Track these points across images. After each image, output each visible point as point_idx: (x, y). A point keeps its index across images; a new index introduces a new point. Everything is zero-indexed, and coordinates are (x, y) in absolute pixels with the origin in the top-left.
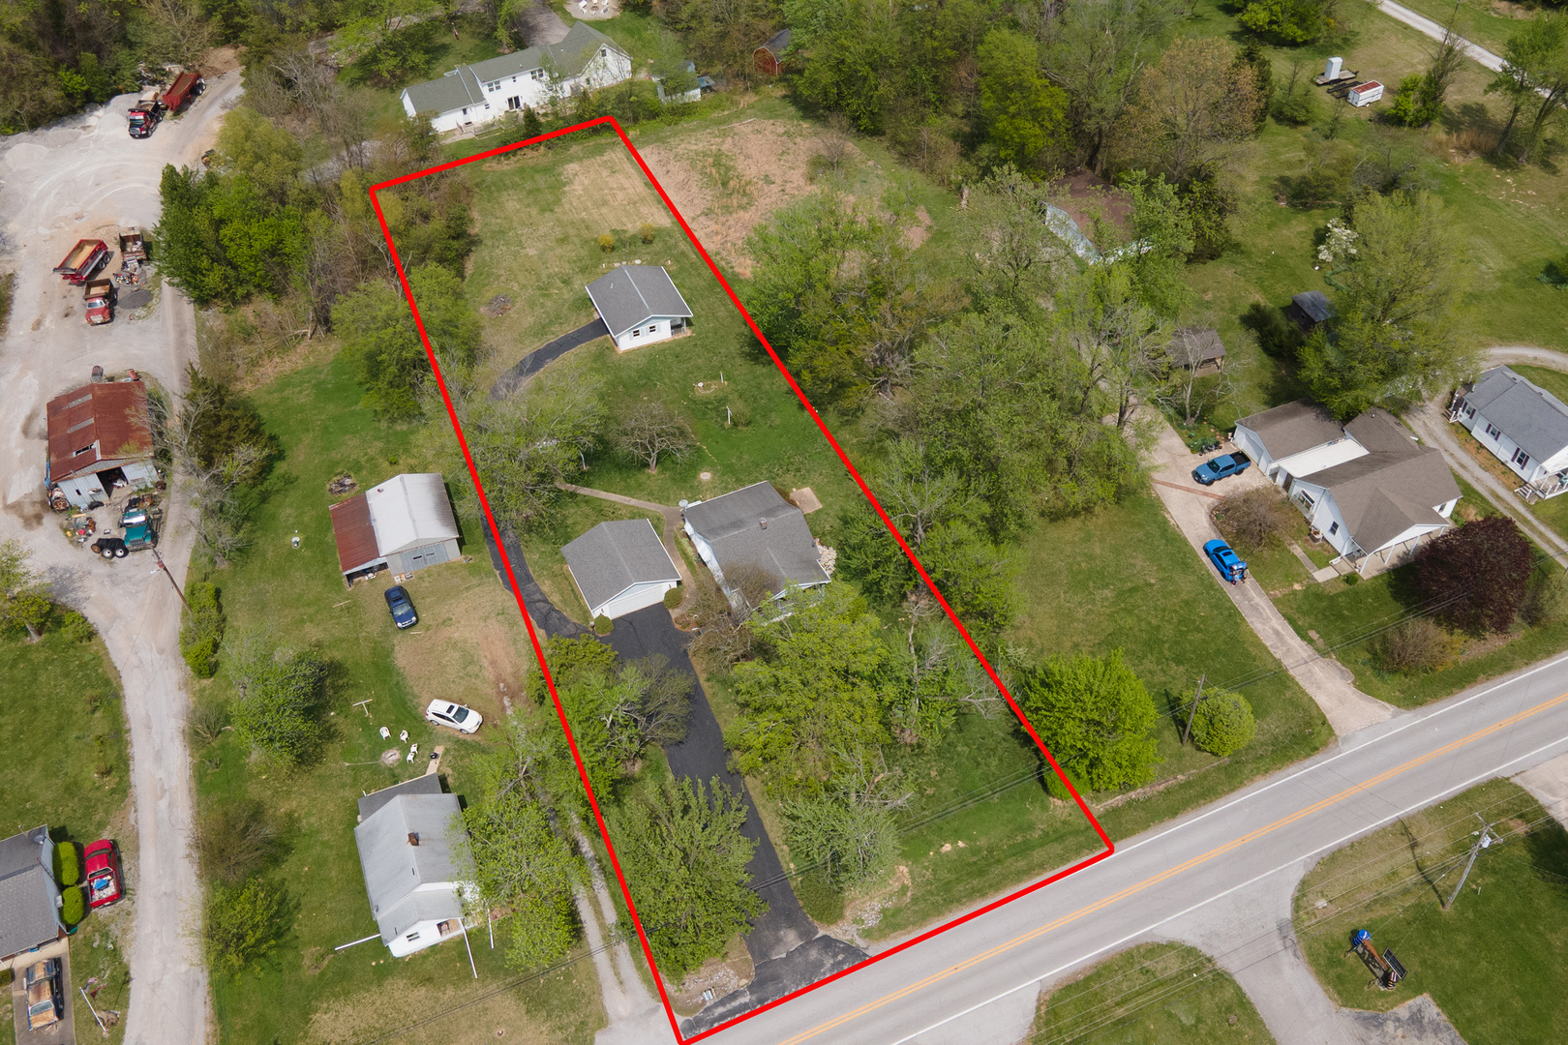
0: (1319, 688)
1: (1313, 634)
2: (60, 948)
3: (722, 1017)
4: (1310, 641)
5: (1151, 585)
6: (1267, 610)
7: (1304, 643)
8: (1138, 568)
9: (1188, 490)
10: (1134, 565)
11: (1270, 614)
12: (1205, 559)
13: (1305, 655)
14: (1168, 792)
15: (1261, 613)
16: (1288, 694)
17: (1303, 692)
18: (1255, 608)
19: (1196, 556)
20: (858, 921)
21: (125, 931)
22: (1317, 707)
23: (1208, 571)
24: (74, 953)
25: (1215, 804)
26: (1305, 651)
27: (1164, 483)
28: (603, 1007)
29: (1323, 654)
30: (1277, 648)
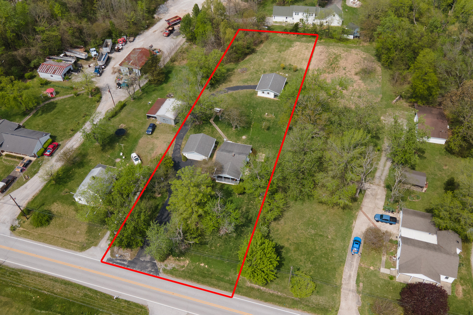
0: (346, 300)
1: (361, 285)
2: (33, 159)
3: (117, 263)
4: (358, 286)
5: (328, 238)
6: (354, 268)
7: (355, 285)
8: (329, 231)
9: (369, 219)
10: (329, 229)
11: (354, 270)
12: (352, 241)
13: (352, 288)
14: (272, 295)
15: (351, 267)
16: (335, 295)
17: (340, 298)
18: (351, 265)
19: (350, 238)
20: (166, 266)
21: (45, 163)
22: (339, 305)
23: (348, 245)
24: (35, 162)
25: (280, 307)
26: (353, 287)
27: (364, 213)
28: (99, 242)
29: (358, 292)
30: (345, 280)
